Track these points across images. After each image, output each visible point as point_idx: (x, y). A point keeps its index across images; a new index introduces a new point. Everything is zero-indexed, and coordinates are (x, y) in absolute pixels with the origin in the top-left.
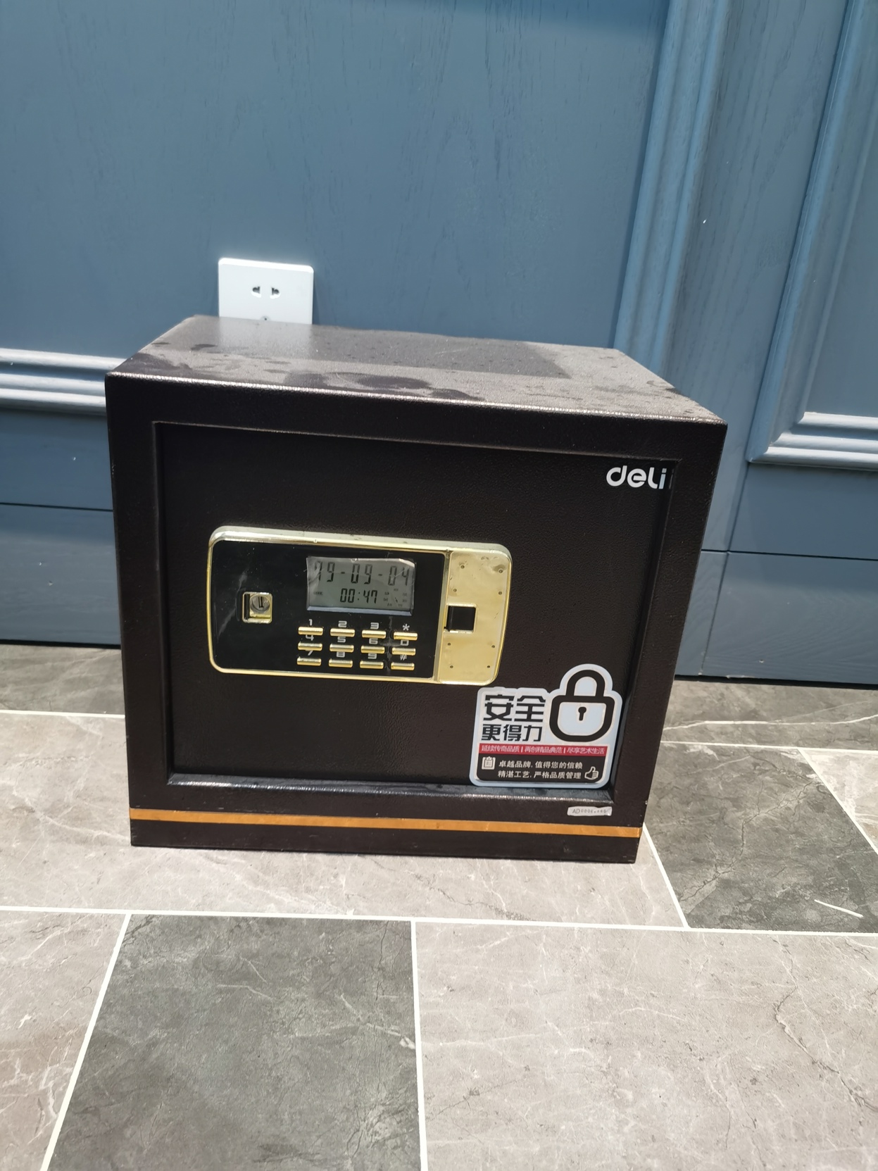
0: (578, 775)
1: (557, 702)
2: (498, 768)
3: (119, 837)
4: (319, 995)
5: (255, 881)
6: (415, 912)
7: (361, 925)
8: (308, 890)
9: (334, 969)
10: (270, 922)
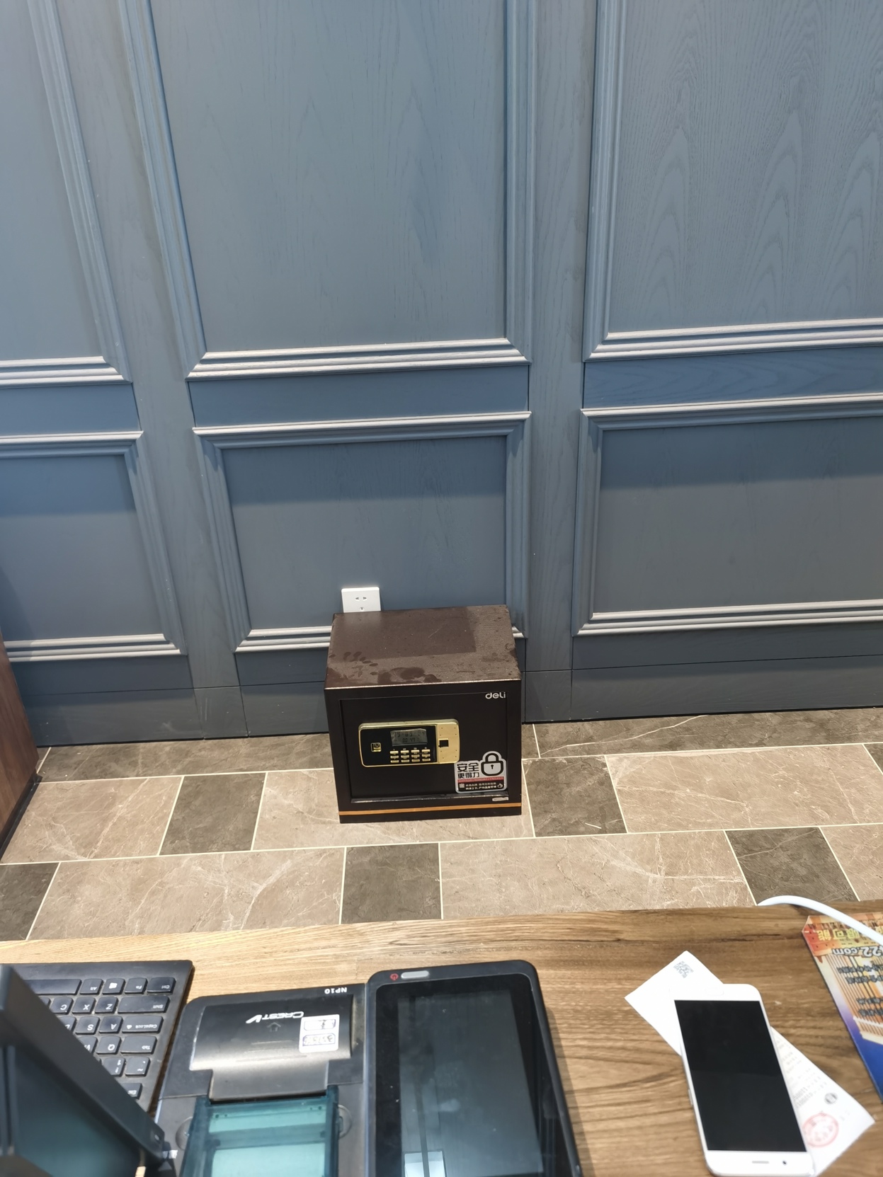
0: (495, 787)
1: (483, 764)
2: (465, 787)
3: (335, 820)
4: (410, 868)
5: (385, 833)
6: (440, 840)
7: (421, 846)
8: (403, 835)
9: (414, 860)
10: (392, 847)
